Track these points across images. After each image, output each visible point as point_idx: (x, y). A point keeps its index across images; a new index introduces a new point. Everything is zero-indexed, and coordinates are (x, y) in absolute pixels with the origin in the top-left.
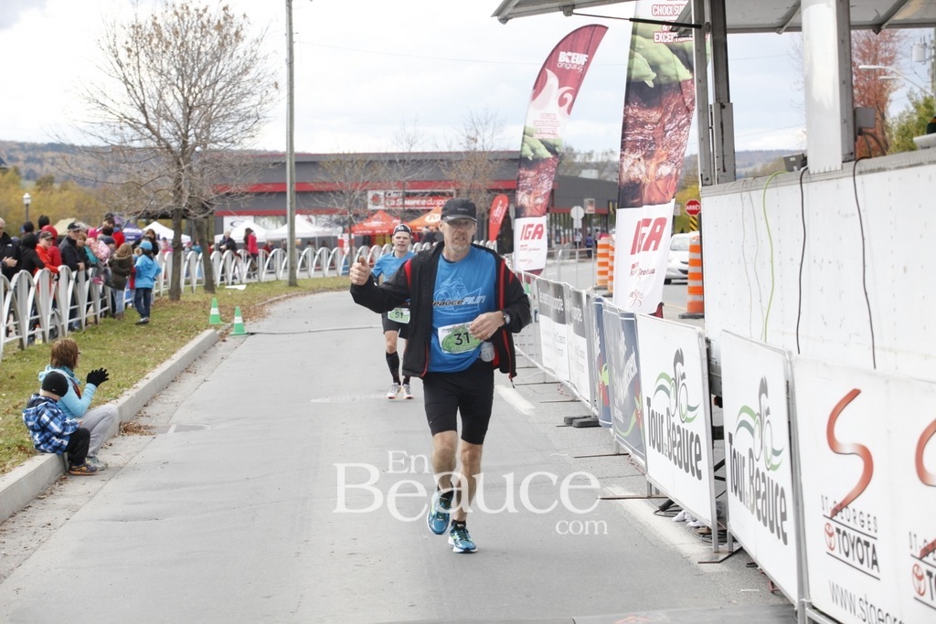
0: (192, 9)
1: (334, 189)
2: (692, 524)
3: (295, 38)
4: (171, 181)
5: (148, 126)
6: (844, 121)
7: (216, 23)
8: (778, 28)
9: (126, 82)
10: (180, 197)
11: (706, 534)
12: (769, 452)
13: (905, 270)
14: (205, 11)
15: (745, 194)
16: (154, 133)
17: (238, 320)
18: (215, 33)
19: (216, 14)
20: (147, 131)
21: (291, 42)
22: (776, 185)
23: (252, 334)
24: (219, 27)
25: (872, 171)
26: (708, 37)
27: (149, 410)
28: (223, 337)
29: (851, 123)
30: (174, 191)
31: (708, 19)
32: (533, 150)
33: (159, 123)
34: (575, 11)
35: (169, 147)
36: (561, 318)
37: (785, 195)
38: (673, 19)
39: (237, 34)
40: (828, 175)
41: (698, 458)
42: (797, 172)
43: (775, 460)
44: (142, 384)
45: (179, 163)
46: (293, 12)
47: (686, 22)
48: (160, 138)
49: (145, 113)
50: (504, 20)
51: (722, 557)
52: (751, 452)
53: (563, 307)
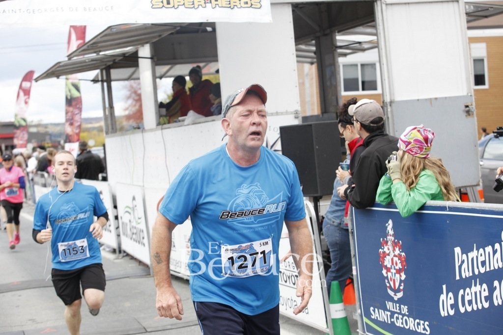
2: (108, 249)
6: (156, 113)
8: (127, 79)
11: (114, 251)
12: (137, 218)
13: (178, 158)
15: (122, 137)
22: (133, 133)
25: (166, 128)
26: (105, 84)
29: (158, 113)
31: (105, 78)
32: (18, 122)
34: (61, 77)
36: (45, 186)
37: (137, 137)
38: (92, 79)
40: (151, 130)
41: (110, 226)
42: (141, 130)
43: (139, 221)
47: (97, 79)
50: (36, 81)
51: (120, 257)
52: (130, 221)
53: (45, 181)
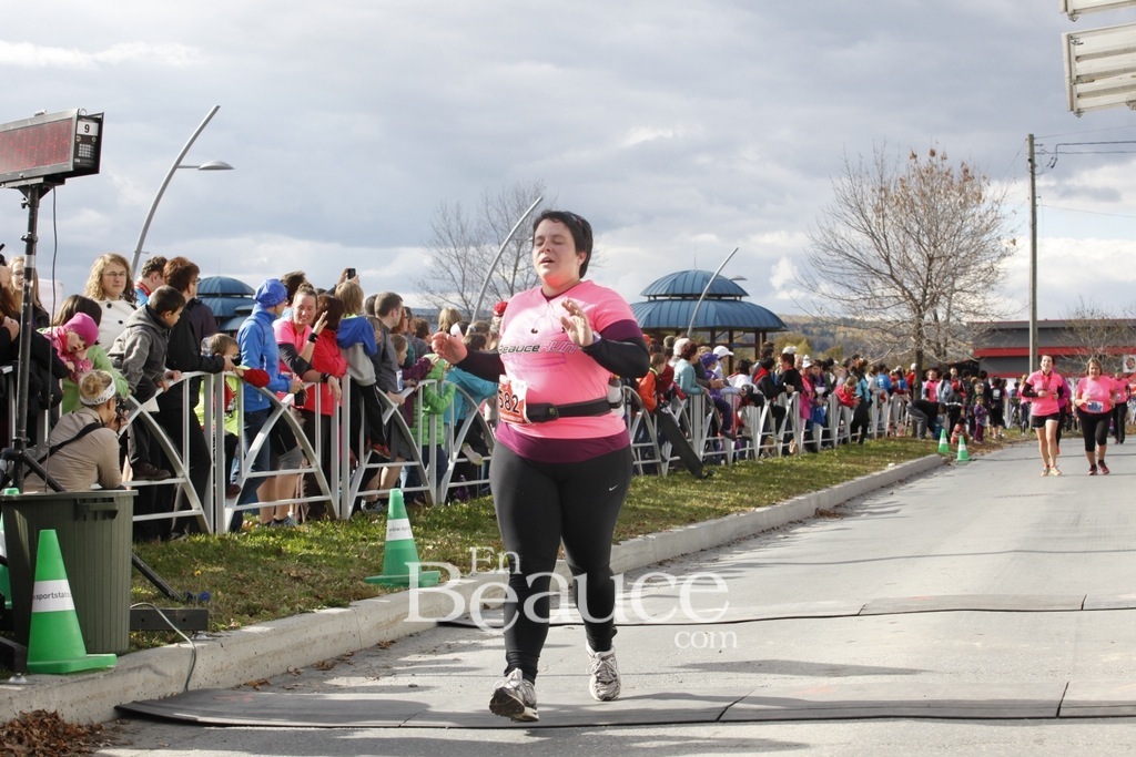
0: (936, 174)
1: (1078, 344)
3: (1038, 201)
4: (912, 326)
5: (892, 277)
9: (873, 236)
14: (947, 174)
16: (898, 283)
20: (891, 280)
21: (1034, 205)
23: (975, 460)
28: (947, 462)
33: (902, 273)
35: (911, 294)
39: (979, 195)
45: (920, 311)
46: (1036, 177)
48: (904, 289)
49: (890, 264)
50: (1079, 112)
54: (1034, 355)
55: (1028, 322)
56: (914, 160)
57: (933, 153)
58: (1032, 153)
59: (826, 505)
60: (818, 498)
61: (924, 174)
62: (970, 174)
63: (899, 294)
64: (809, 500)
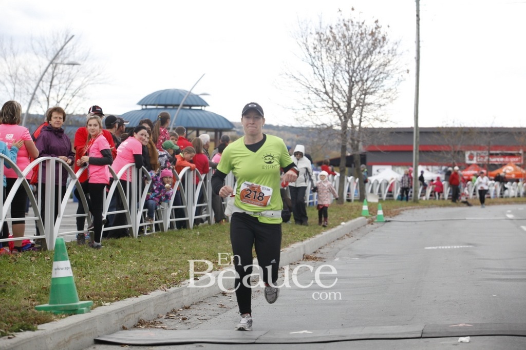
0: (355, 23)
1: (443, 143)
4: (340, 128)
5: (326, 93)
7: (370, 32)
9: (313, 65)
10: (345, 138)
14: (363, 23)
16: (330, 98)
17: (380, 212)
18: (369, 37)
19: (370, 26)
20: (325, 97)
21: (418, 46)
23: (389, 221)
24: (372, 34)
27: (322, 251)
28: (371, 222)
30: (342, 135)
33: (333, 92)
35: (339, 107)
39: (384, 38)
44: (318, 236)
48: (333, 101)
49: (325, 87)
54: (416, 150)
55: (412, 128)
56: (340, 13)
57: (353, 9)
58: (418, 10)
59: (309, 252)
60: (304, 247)
61: (347, 23)
62: (379, 24)
63: (331, 106)
64: (299, 248)
